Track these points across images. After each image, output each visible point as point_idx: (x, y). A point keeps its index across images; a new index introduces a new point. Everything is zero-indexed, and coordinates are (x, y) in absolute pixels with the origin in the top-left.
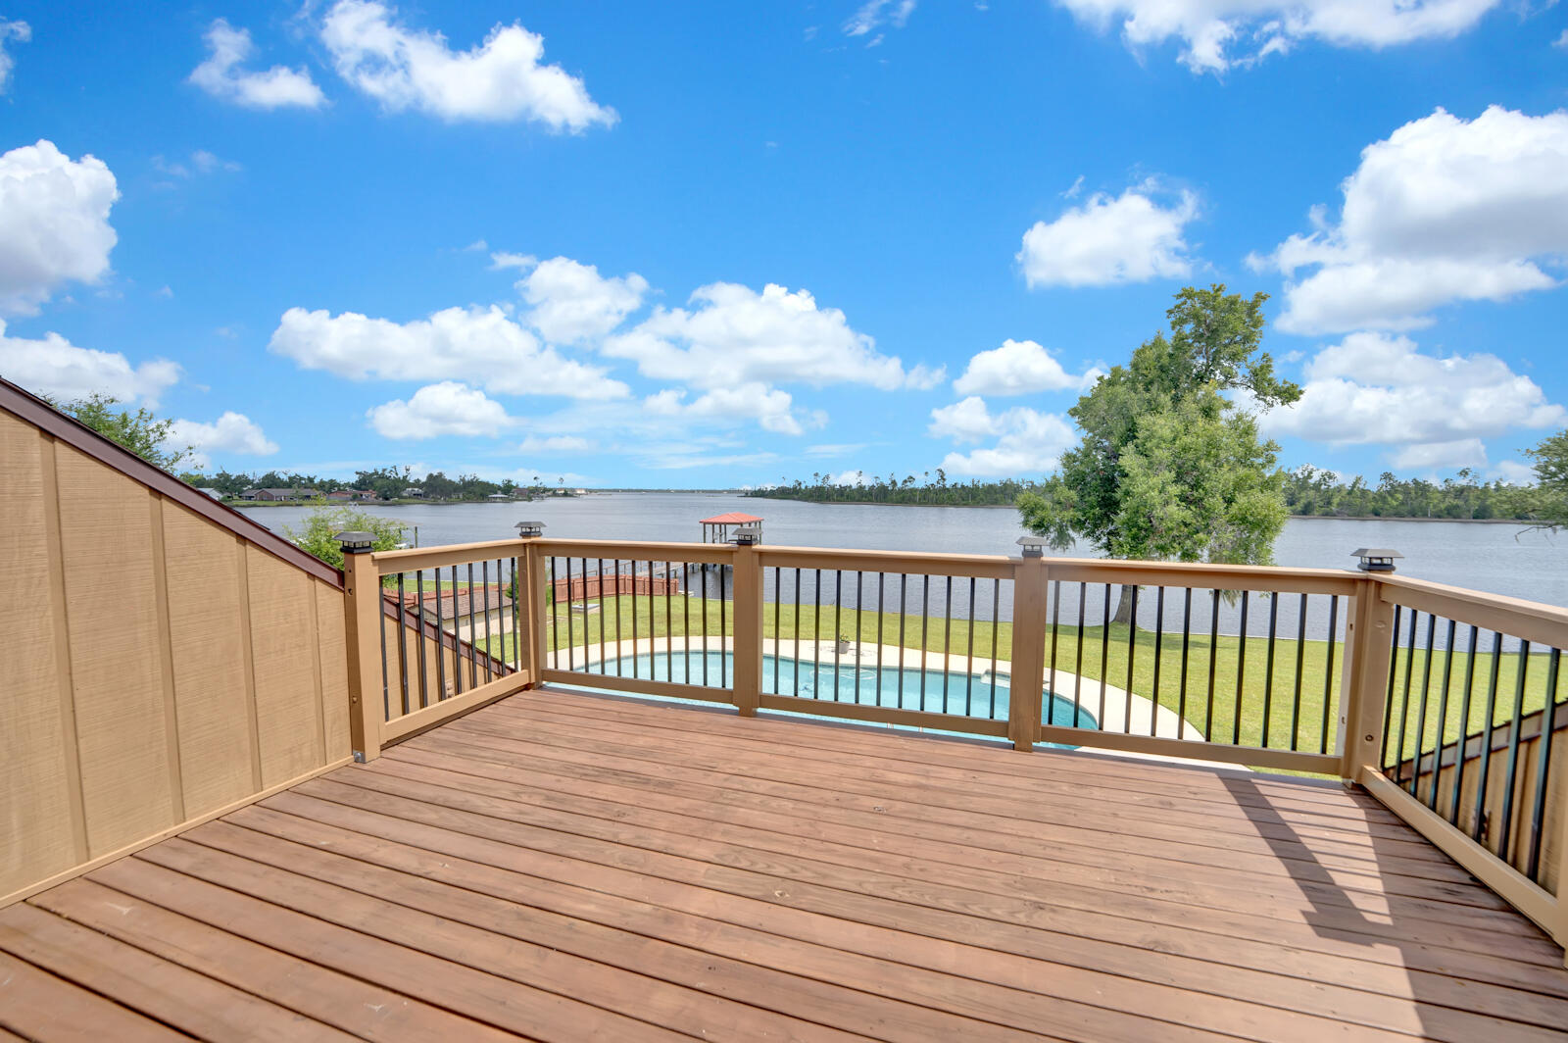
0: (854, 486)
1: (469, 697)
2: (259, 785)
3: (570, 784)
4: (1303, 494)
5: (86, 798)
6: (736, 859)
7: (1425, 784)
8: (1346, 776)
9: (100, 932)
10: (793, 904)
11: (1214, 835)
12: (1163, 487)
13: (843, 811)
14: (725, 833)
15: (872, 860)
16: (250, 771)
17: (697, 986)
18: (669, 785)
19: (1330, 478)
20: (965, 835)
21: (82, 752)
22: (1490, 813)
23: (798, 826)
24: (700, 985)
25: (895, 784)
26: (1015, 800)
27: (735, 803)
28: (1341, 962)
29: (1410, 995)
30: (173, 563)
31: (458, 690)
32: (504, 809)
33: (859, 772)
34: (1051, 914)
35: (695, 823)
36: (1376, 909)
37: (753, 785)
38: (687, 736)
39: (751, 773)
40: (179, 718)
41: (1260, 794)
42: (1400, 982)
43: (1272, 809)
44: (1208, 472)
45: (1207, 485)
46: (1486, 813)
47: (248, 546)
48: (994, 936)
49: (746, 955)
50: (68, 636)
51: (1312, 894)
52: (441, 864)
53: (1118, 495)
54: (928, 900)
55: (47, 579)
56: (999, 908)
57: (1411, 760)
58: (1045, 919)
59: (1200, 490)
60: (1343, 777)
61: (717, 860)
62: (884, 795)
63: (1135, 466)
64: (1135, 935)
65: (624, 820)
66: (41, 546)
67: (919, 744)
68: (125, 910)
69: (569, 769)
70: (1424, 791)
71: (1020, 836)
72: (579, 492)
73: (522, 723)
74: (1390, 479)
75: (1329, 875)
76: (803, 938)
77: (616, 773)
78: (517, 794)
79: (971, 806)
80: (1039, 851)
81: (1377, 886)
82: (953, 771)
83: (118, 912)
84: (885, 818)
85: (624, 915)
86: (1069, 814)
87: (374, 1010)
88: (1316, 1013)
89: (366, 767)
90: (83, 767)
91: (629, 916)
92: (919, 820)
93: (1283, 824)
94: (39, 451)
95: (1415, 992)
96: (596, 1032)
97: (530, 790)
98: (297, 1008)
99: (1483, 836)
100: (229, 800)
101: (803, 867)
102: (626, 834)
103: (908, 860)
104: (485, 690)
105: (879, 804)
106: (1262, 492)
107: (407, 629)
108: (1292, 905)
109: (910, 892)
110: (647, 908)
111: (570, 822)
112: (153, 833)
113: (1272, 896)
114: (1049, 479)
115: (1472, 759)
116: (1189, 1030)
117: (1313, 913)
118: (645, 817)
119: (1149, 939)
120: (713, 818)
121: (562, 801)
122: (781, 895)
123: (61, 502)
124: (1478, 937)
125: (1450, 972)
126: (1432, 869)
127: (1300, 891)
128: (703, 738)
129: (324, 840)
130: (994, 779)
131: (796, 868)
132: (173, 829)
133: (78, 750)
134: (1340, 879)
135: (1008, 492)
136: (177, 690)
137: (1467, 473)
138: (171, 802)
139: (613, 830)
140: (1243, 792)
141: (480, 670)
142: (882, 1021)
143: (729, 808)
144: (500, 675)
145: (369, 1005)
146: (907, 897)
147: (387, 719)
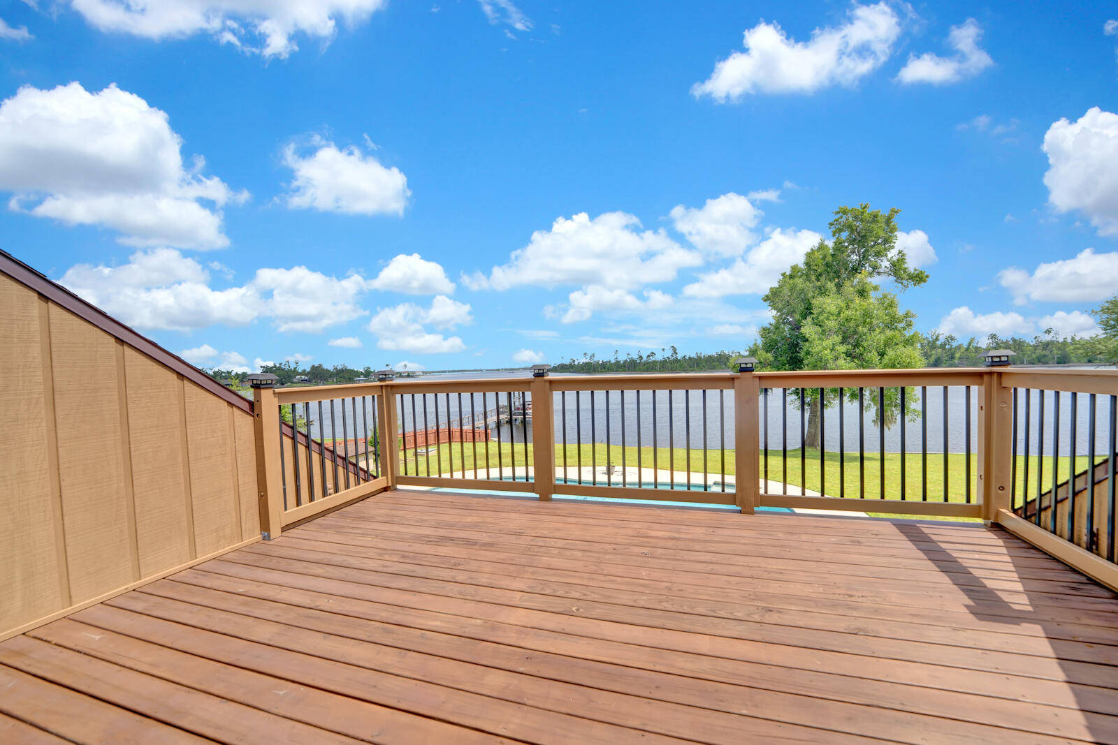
0: (613, 361)
1: (344, 495)
2: (194, 553)
3: (418, 547)
4: (933, 352)
5: (69, 559)
6: (543, 589)
7: (1046, 517)
8: (986, 518)
9: (78, 652)
10: (587, 615)
11: (893, 560)
12: (833, 348)
13: (619, 556)
14: (533, 573)
15: (643, 586)
16: (188, 544)
17: (518, 670)
18: (491, 545)
19: (952, 339)
20: (710, 568)
21: (66, 526)
22: (1098, 529)
23: (586, 566)
24: (521, 669)
25: (656, 538)
26: (745, 544)
27: (540, 554)
28: (997, 635)
29: (1053, 655)
30: (131, 392)
31: (336, 490)
32: (372, 565)
33: (630, 532)
34: (778, 614)
35: (512, 568)
36: (1021, 602)
37: (552, 542)
38: (503, 515)
39: (551, 535)
40: (136, 504)
41: (924, 533)
42: (1045, 647)
43: (934, 542)
44: (865, 335)
45: (865, 344)
46: (1095, 530)
47: (185, 382)
48: (737, 629)
49: (554, 649)
50: (57, 442)
51: (971, 593)
52: (326, 600)
53: (802, 354)
54: (686, 609)
55: (43, 400)
56: (740, 612)
57: (1034, 500)
58: (773, 618)
59: (861, 348)
60: (984, 519)
61: (529, 590)
62: (648, 545)
63: (813, 333)
64: (842, 625)
65: (459, 568)
66: (38, 376)
67: (671, 513)
68: (97, 638)
69: (417, 538)
70: (1045, 522)
71: (750, 567)
72: (418, 374)
73: (383, 512)
74: (995, 338)
75: (982, 582)
76: (596, 636)
77: (452, 539)
78: (381, 555)
79: (712, 549)
80: (766, 575)
81: (1019, 587)
82: (698, 528)
83: (92, 638)
84: (650, 559)
85: (462, 627)
86: (785, 551)
87: (280, 695)
88: (984, 669)
89: (271, 543)
90: (67, 537)
91: (466, 627)
92: (674, 560)
93: (943, 551)
94: (38, 309)
95: (1056, 653)
96: (444, 702)
97: (391, 552)
98: (222, 695)
99: (1094, 547)
100: (172, 565)
101: (592, 592)
102: (461, 577)
103: (669, 584)
104: (356, 490)
105: (646, 551)
106: (905, 347)
107: (299, 445)
108: (956, 603)
109: (673, 605)
110: (479, 622)
111: (420, 571)
112: (117, 587)
113: (941, 597)
114: (751, 346)
115: (1081, 492)
116: (889, 684)
117: (973, 606)
118: (473, 566)
119: (852, 627)
120: (524, 563)
121: (414, 558)
122: (577, 610)
123: (53, 345)
124: (1099, 616)
125: (1081, 639)
126: (1057, 574)
127: (961, 592)
128: (513, 515)
129: (241, 589)
130: (729, 532)
131: (586, 592)
132: (132, 585)
133: (63, 524)
134: (990, 584)
135: (722, 360)
136: (134, 483)
137: (1050, 332)
138: (130, 565)
139: (450, 574)
140: (911, 532)
141: (351, 476)
142: (657, 687)
143: (536, 557)
144: (366, 480)
145: (275, 691)
146: (670, 607)
147: (286, 509)
